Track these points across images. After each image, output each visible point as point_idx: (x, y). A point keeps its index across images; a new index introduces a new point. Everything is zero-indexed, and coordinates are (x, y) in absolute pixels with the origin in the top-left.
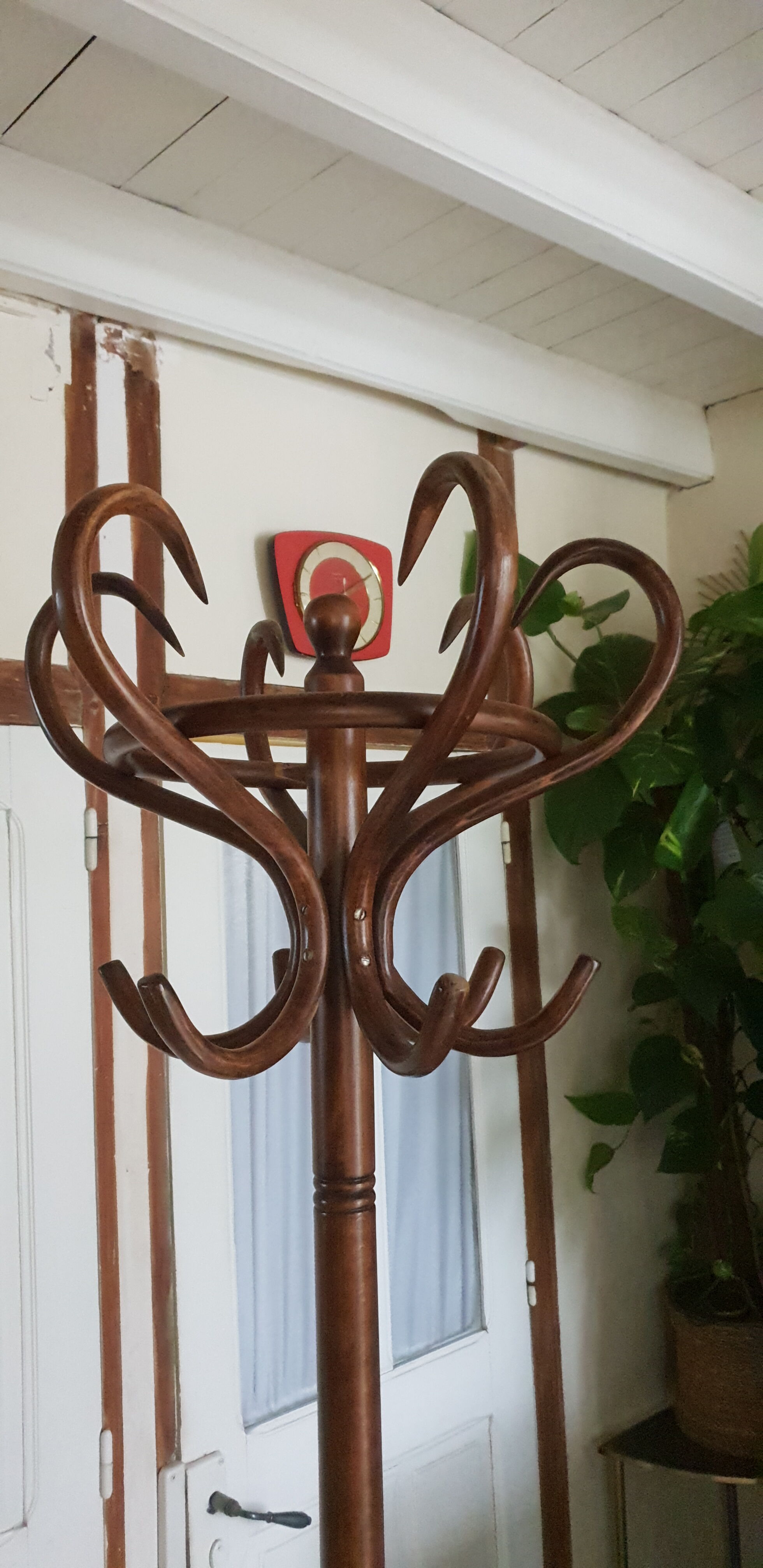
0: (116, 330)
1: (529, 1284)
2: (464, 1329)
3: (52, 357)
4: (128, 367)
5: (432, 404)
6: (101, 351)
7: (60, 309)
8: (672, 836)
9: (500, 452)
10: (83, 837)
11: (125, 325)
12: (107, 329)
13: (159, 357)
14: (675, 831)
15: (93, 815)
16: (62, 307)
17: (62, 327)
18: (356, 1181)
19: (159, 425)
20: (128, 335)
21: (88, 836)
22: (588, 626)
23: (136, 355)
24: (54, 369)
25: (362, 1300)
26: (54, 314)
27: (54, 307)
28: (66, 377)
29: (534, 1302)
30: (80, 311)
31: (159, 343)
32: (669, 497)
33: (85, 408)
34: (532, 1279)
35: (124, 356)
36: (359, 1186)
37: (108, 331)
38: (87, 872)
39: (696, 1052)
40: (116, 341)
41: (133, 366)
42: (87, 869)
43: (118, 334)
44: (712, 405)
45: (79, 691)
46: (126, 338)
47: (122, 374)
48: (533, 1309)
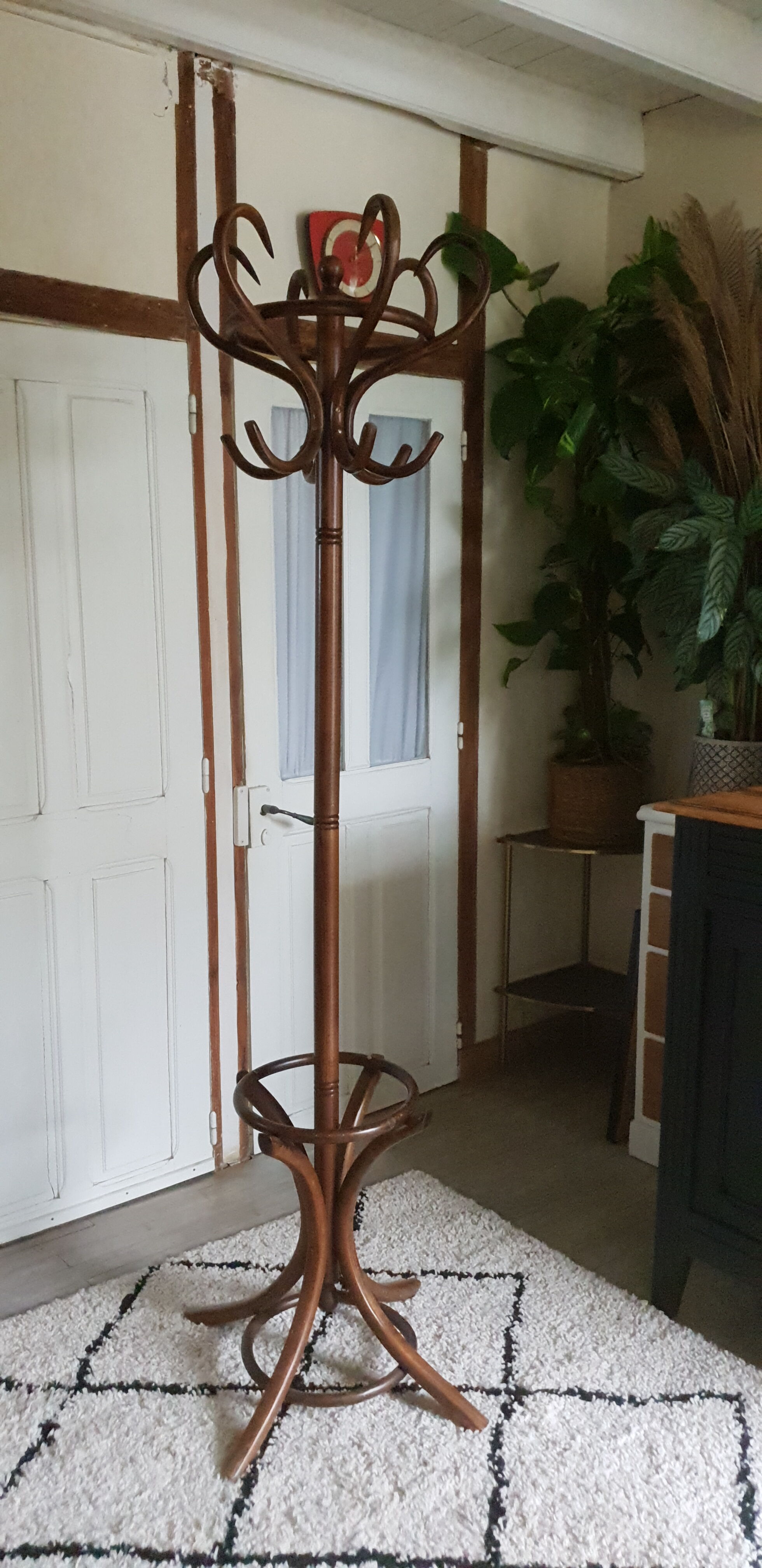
0: (207, 63)
1: (459, 736)
2: (416, 756)
3: (166, 84)
4: (215, 90)
5: (428, 116)
6: (197, 79)
7: (171, 49)
8: (569, 439)
9: (477, 152)
10: (187, 413)
11: (212, 59)
12: (201, 63)
13: (235, 82)
14: (570, 434)
15: (194, 399)
16: (172, 47)
17: (172, 60)
19: (235, 133)
20: (215, 65)
21: (190, 413)
22: (532, 288)
23: (220, 81)
24: (168, 92)
26: (167, 52)
27: (167, 47)
28: (176, 100)
29: (461, 747)
30: (184, 50)
31: (235, 71)
32: (612, 188)
33: (188, 123)
34: (461, 733)
35: (212, 82)
38: (190, 438)
39: (579, 593)
40: (207, 71)
41: (218, 89)
42: (191, 435)
43: (209, 66)
44: (648, 112)
45: (184, 317)
46: (213, 69)
47: (211, 96)
48: (461, 752)
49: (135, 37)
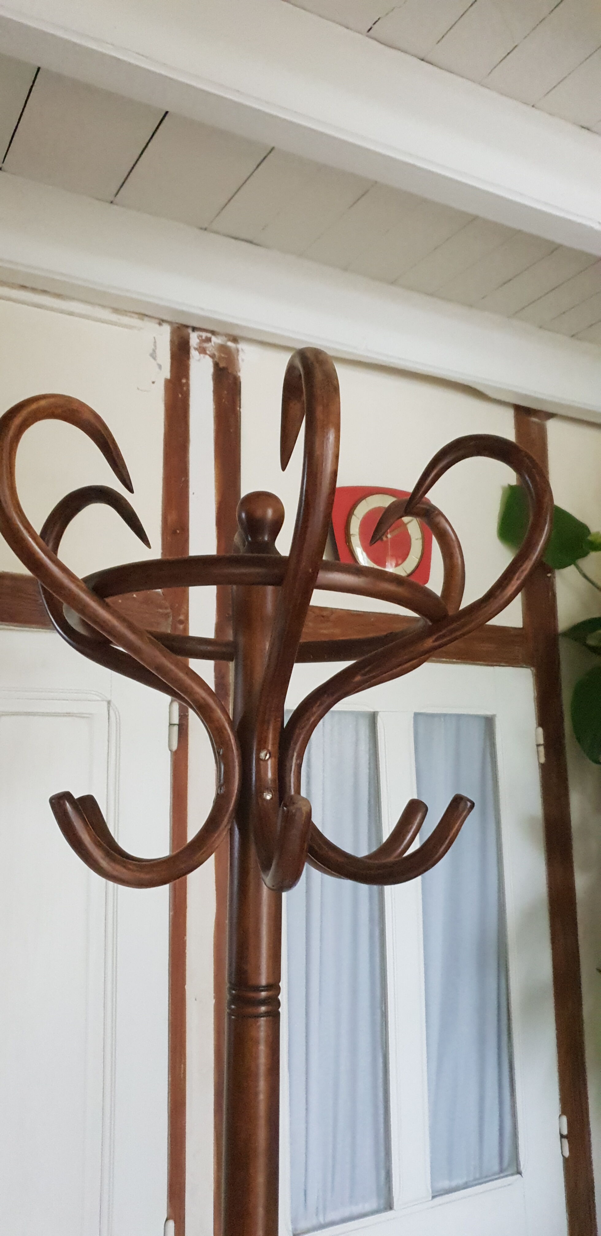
0: (207, 338)
1: (562, 1136)
2: (501, 1171)
3: (155, 359)
4: (216, 365)
5: (470, 384)
6: (194, 353)
7: (161, 322)
9: (534, 423)
10: (167, 724)
11: (213, 333)
12: (199, 337)
13: (241, 356)
15: (176, 707)
16: (163, 321)
17: (164, 336)
18: (261, 988)
19: (240, 407)
20: (216, 340)
21: (171, 723)
23: (223, 355)
24: (157, 367)
25: (262, 1097)
26: (157, 326)
27: (158, 321)
28: (166, 373)
29: (567, 1154)
30: (177, 323)
31: (242, 346)
33: (180, 396)
34: (565, 1132)
35: (212, 356)
36: (263, 994)
37: (200, 338)
38: (169, 752)
40: (206, 345)
41: (220, 363)
42: (170, 750)
43: (209, 340)
45: (169, 610)
46: (214, 343)
47: (211, 370)
48: (566, 1161)
49: (116, 311)
